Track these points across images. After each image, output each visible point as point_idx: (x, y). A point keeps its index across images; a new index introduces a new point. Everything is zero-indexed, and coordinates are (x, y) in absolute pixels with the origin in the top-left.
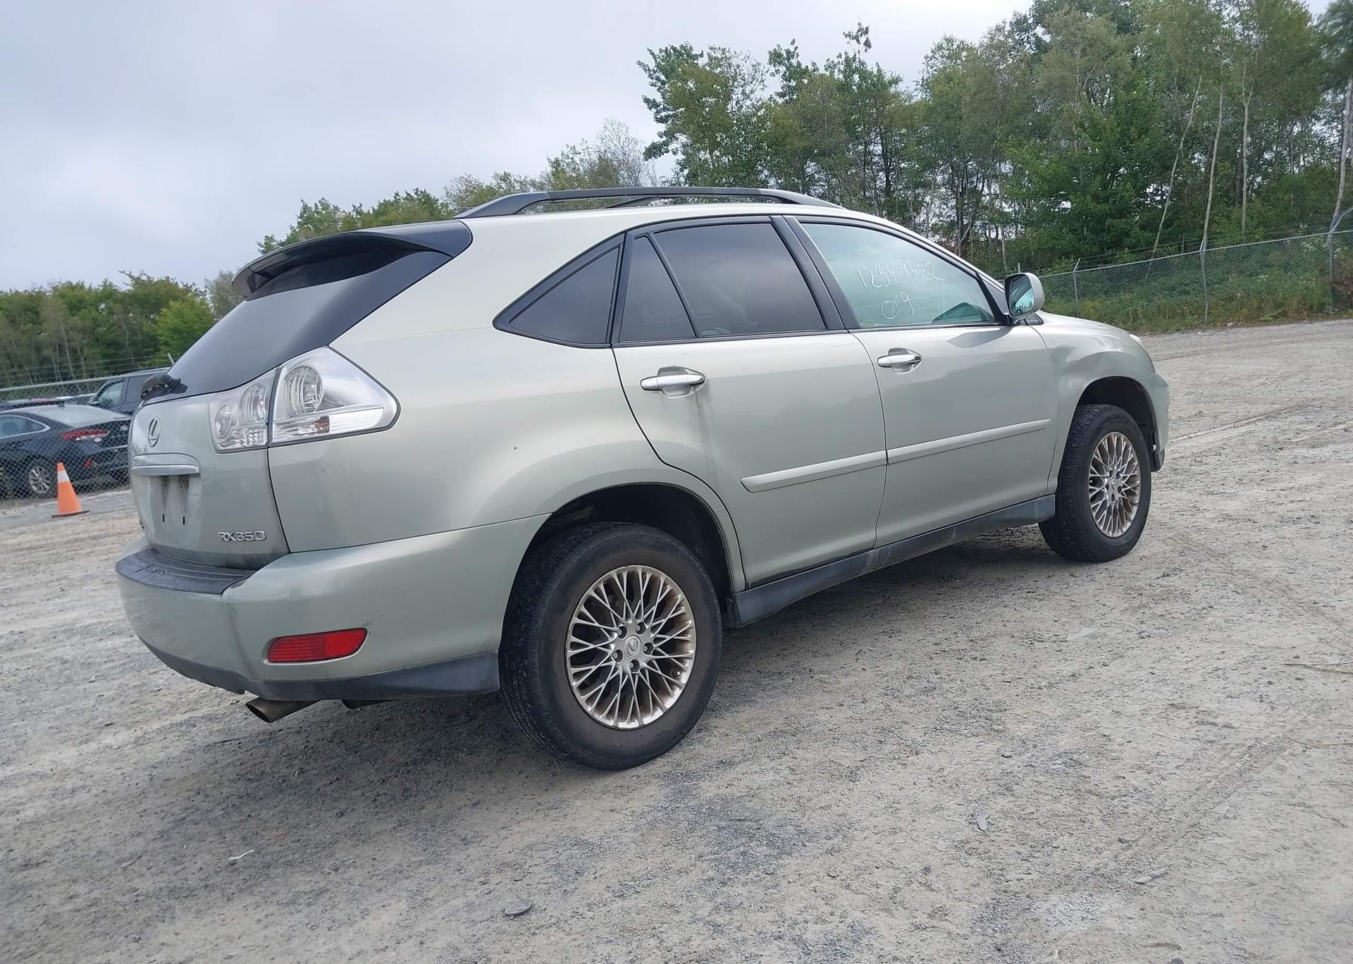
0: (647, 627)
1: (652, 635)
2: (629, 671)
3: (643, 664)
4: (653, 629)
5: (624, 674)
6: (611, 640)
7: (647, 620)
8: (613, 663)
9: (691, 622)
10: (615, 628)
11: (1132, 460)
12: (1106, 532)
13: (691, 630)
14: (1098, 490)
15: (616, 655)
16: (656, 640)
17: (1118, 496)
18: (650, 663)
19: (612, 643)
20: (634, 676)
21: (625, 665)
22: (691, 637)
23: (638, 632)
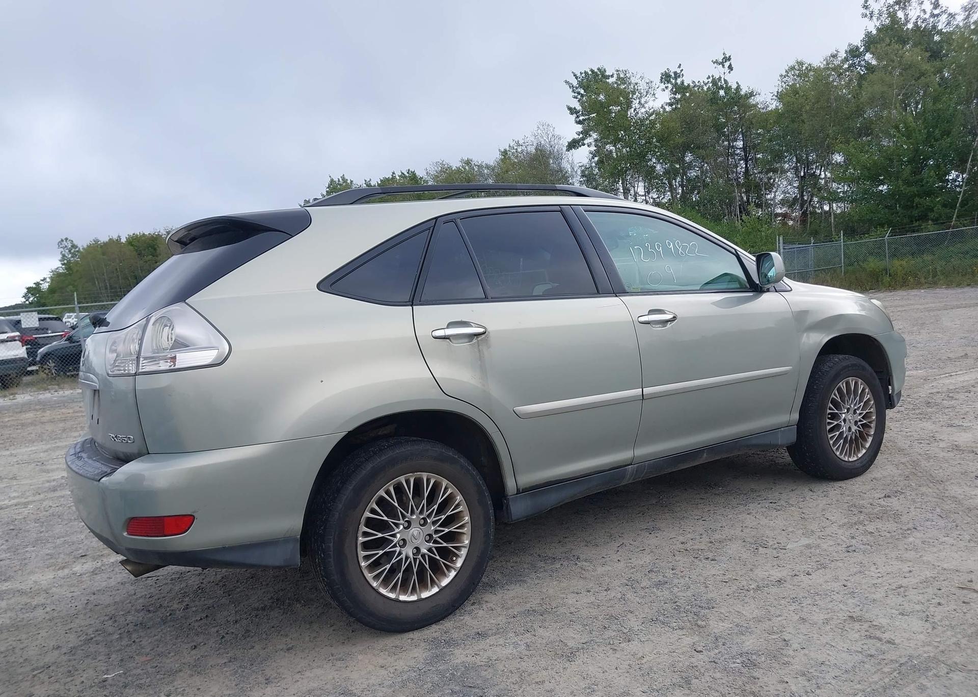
0: (429, 521)
1: (433, 528)
2: (411, 555)
3: (424, 551)
4: (434, 523)
5: (407, 558)
6: (397, 530)
7: (429, 516)
8: (398, 549)
9: (467, 518)
10: (402, 522)
11: (869, 400)
12: (842, 457)
13: (467, 525)
14: (836, 423)
15: (401, 543)
16: (436, 532)
17: (854, 428)
18: (430, 550)
19: (398, 533)
20: (415, 559)
21: (409, 551)
22: (467, 530)
23: (421, 525)
